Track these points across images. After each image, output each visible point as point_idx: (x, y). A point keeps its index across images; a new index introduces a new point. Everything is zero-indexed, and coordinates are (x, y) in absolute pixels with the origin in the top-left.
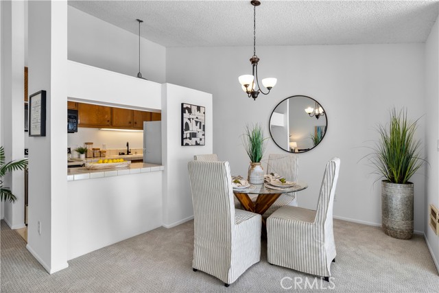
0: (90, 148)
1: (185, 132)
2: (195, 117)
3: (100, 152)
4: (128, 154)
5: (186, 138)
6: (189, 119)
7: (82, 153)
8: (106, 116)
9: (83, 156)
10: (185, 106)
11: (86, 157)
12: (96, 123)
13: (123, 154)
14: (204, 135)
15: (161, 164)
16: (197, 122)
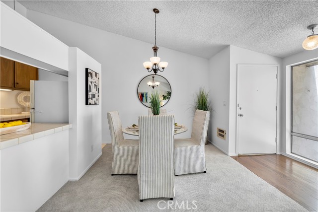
1: (89, 93)
2: (94, 81)
5: (90, 99)
6: (91, 82)
10: (89, 71)
14: (98, 96)
15: (67, 123)
16: (95, 85)
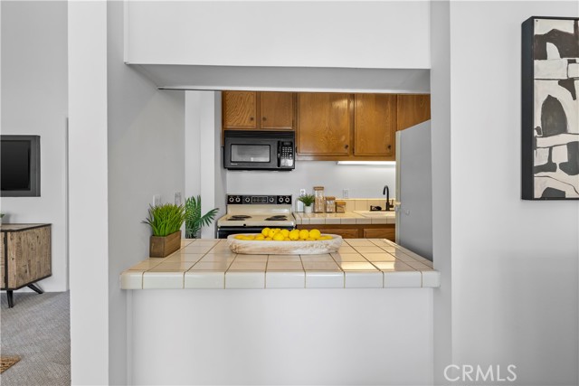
0: (319, 196)
1: (542, 142)
3: (336, 203)
4: (388, 210)
5: (551, 166)
7: (308, 205)
8: (343, 138)
9: (309, 209)
10: (542, 32)
11: (314, 212)
12: (325, 151)
13: (379, 209)
